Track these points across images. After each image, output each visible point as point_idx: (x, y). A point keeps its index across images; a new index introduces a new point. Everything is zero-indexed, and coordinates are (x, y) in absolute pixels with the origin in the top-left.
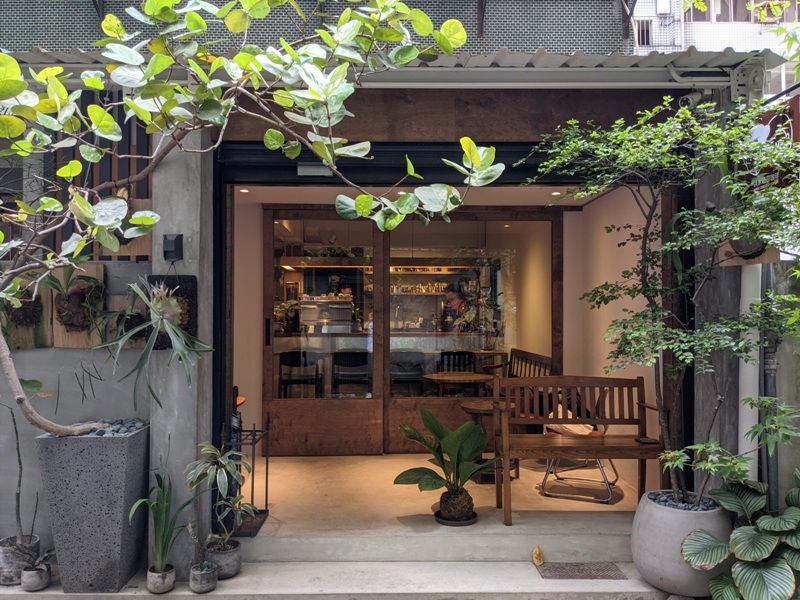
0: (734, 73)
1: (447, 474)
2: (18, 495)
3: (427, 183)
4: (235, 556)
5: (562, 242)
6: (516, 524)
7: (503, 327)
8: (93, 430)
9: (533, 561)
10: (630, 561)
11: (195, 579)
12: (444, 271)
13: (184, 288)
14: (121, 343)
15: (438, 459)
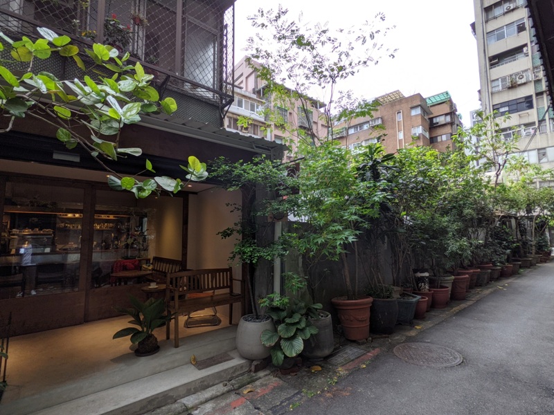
1: (142, 328)
5: (188, 208)
6: (182, 345)
9: (191, 363)
10: (236, 348)
12: (111, 217)
15: (138, 321)
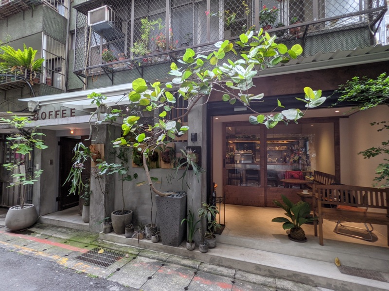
1: (293, 221)
2: (151, 212)
3: (287, 109)
4: (214, 241)
7: (310, 162)
8: (171, 195)
9: (335, 263)
11: (201, 248)
12: (285, 142)
13: (197, 150)
14: (178, 168)
15: (289, 214)
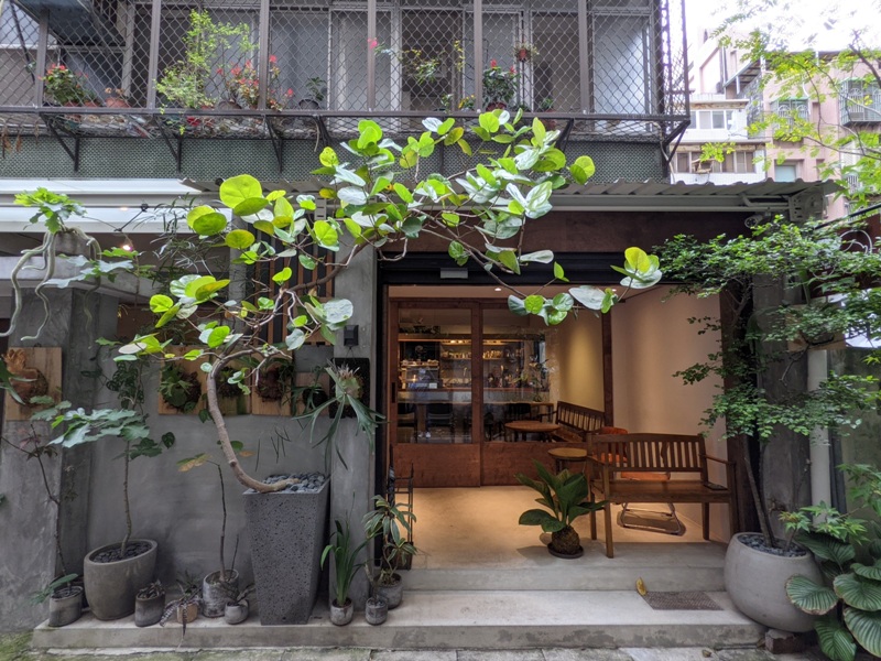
0: (791, 200)
2: (223, 538)
4: (399, 589)
5: (610, 326)
6: (618, 556)
7: (548, 385)
8: (288, 486)
9: (637, 591)
10: (724, 589)
11: (371, 613)
12: (498, 342)
13: (362, 368)
14: (315, 415)
15: (549, 500)
